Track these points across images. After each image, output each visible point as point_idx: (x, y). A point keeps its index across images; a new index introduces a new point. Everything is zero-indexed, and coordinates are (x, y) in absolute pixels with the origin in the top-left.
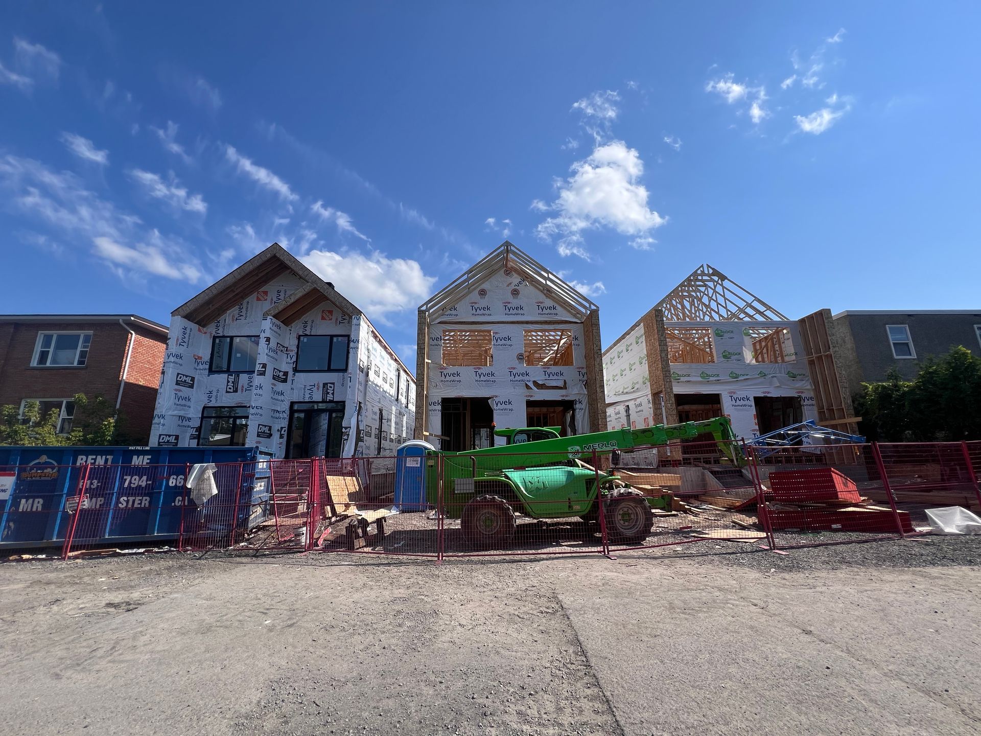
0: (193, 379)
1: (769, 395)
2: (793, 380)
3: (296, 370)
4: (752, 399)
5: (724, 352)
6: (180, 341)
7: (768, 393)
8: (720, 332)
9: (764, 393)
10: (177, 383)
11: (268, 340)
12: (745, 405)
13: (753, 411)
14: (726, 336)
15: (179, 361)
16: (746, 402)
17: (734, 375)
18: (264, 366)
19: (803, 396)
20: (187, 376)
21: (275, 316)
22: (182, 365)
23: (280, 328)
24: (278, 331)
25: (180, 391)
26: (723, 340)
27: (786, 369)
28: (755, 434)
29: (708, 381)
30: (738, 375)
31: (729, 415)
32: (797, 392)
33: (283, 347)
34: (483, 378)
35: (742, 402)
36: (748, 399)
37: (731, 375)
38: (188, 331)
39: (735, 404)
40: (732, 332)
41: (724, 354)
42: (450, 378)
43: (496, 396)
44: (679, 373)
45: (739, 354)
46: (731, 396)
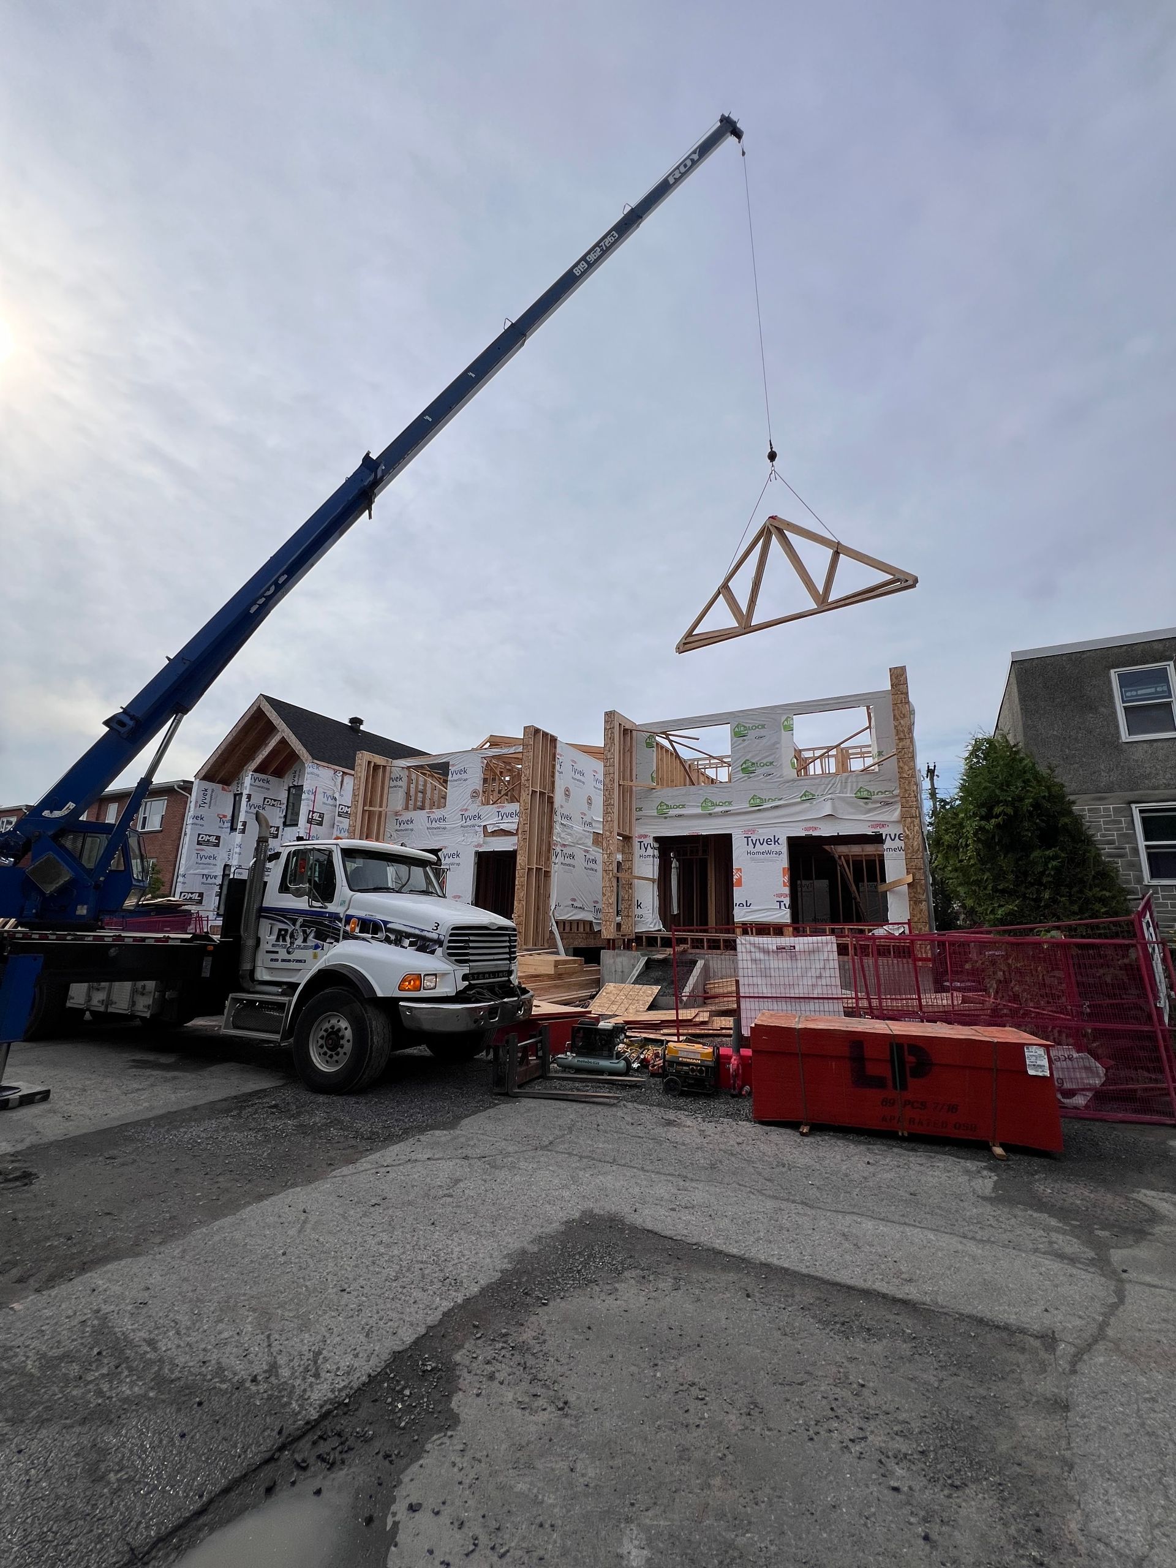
0: (218, 838)
1: (815, 834)
2: (866, 804)
3: (285, 825)
4: (783, 841)
5: (745, 763)
6: (200, 802)
7: (815, 829)
8: (742, 728)
9: (806, 829)
10: (199, 843)
11: (249, 797)
12: (769, 853)
13: (784, 861)
14: (752, 734)
15: (199, 822)
16: (773, 847)
17: (759, 801)
18: (244, 824)
19: (884, 831)
20: (210, 836)
21: (255, 771)
22: (202, 826)
23: (268, 782)
24: (265, 785)
25: (203, 850)
26: (746, 743)
27: (855, 784)
28: (780, 902)
29: (710, 814)
30: (763, 801)
31: (739, 870)
32: (872, 826)
33: (275, 800)
34: (434, 825)
35: (765, 847)
36: (776, 842)
37: (752, 801)
38: (209, 792)
39: (753, 850)
40: (763, 726)
41: (744, 766)
42: (403, 827)
43: (445, 847)
44: (669, 803)
45: (771, 763)
46: (748, 838)
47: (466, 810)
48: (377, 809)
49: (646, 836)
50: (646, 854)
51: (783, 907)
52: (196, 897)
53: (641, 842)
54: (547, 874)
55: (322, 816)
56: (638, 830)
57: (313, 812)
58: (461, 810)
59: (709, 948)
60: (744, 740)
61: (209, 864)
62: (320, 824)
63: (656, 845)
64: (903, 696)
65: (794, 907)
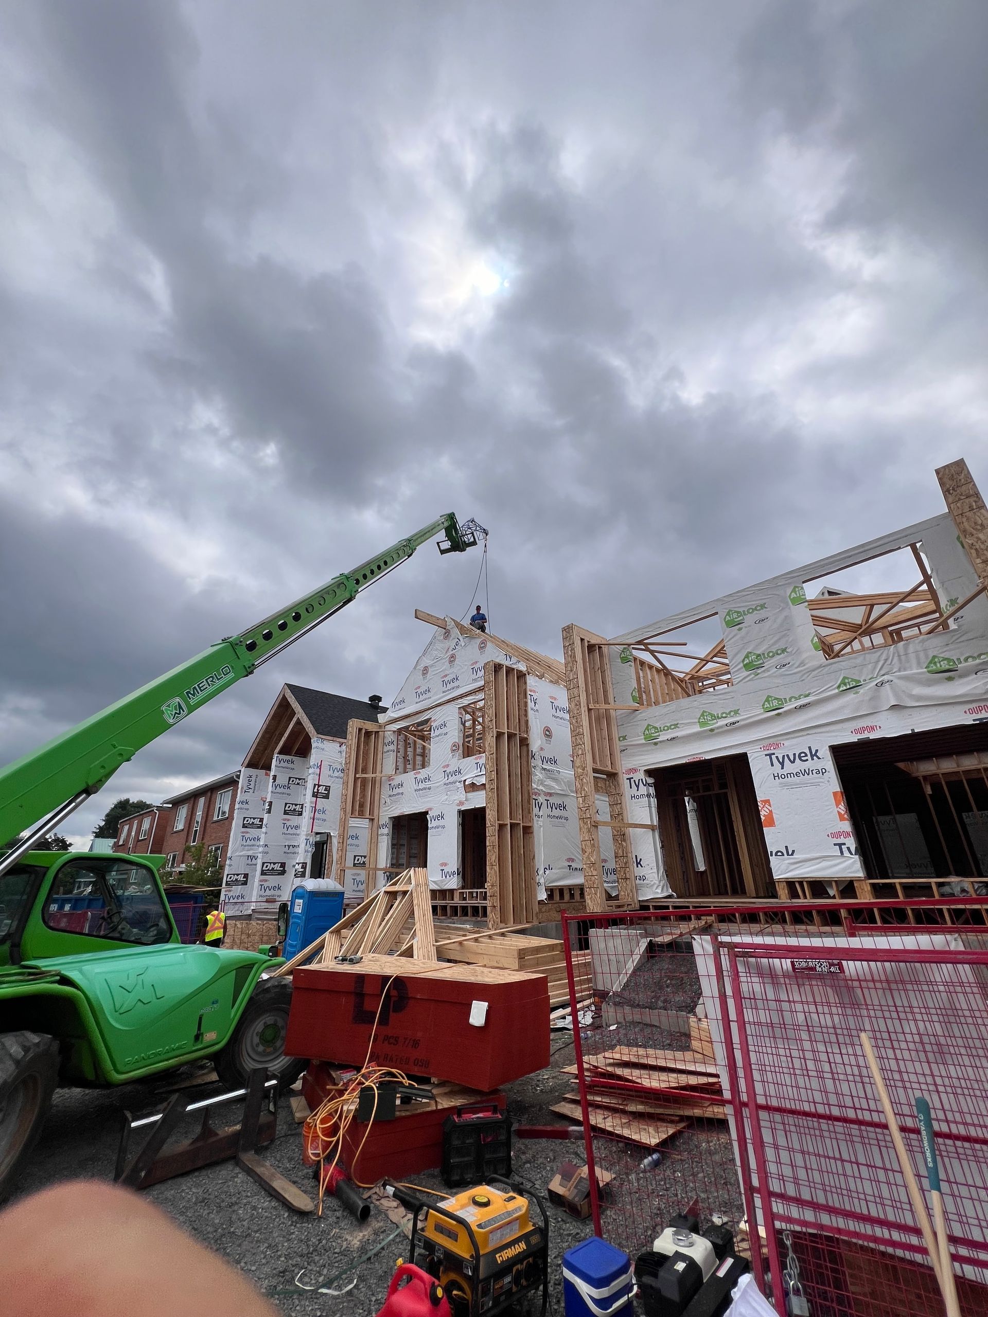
0: (261, 820)
1: (873, 736)
2: (950, 679)
4: (825, 753)
5: (747, 657)
7: (872, 728)
8: (735, 615)
9: (857, 731)
10: (244, 826)
11: (275, 778)
12: (806, 772)
13: (832, 783)
14: (749, 619)
15: (245, 806)
16: (810, 764)
17: (775, 703)
18: (270, 804)
20: (254, 819)
21: (280, 753)
22: (248, 809)
23: (292, 762)
24: (290, 765)
25: (247, 832)
26: (744, 631)
27: (922, 655)
28: (840, 845)
29: (712, 730)
30: (782, 701)
31: (767, 802)
32: (972, 711)
33: (300, 779)
34: (421, 786)
35: (799, 765)
36: (814, 755)
37: (767, 705)
38: (253, 779)
39: (781, 772)
40: (763, 606)
41: (747, 661)
42: (396, 791)
43: (431, 809)
44: (657, 725)
45: (784, 650)
46: (770, 755)
47: (448, 766)
48: (370, 775)
49: (635, 770)
50: (639, 793)
51: (846, 854)
52: (241, 878)
53: (630, 779)
54: (528, 830)
55: (328, 788)
56: (624, 764)
57: (319, 786)
58: (444, 767)
59: (744, 921)
60: (740, 629)
61: (253, 845)
62: (327, 797)
63: (651, 781)
64: (972, 500)
65: (863, 850)
